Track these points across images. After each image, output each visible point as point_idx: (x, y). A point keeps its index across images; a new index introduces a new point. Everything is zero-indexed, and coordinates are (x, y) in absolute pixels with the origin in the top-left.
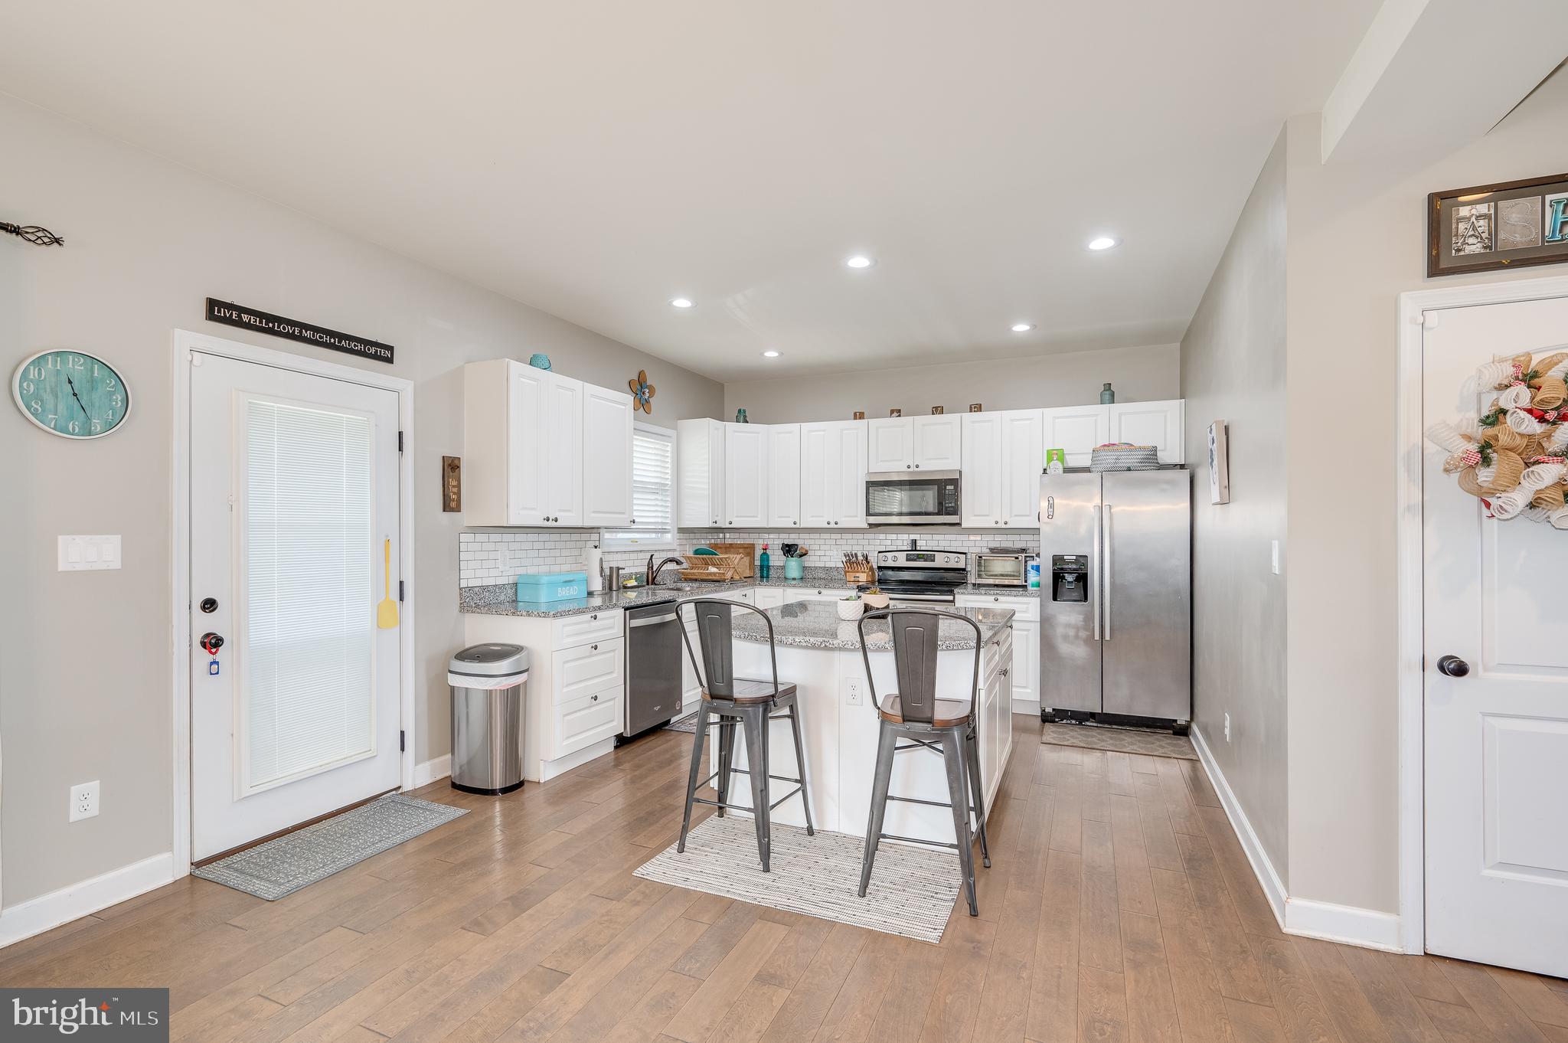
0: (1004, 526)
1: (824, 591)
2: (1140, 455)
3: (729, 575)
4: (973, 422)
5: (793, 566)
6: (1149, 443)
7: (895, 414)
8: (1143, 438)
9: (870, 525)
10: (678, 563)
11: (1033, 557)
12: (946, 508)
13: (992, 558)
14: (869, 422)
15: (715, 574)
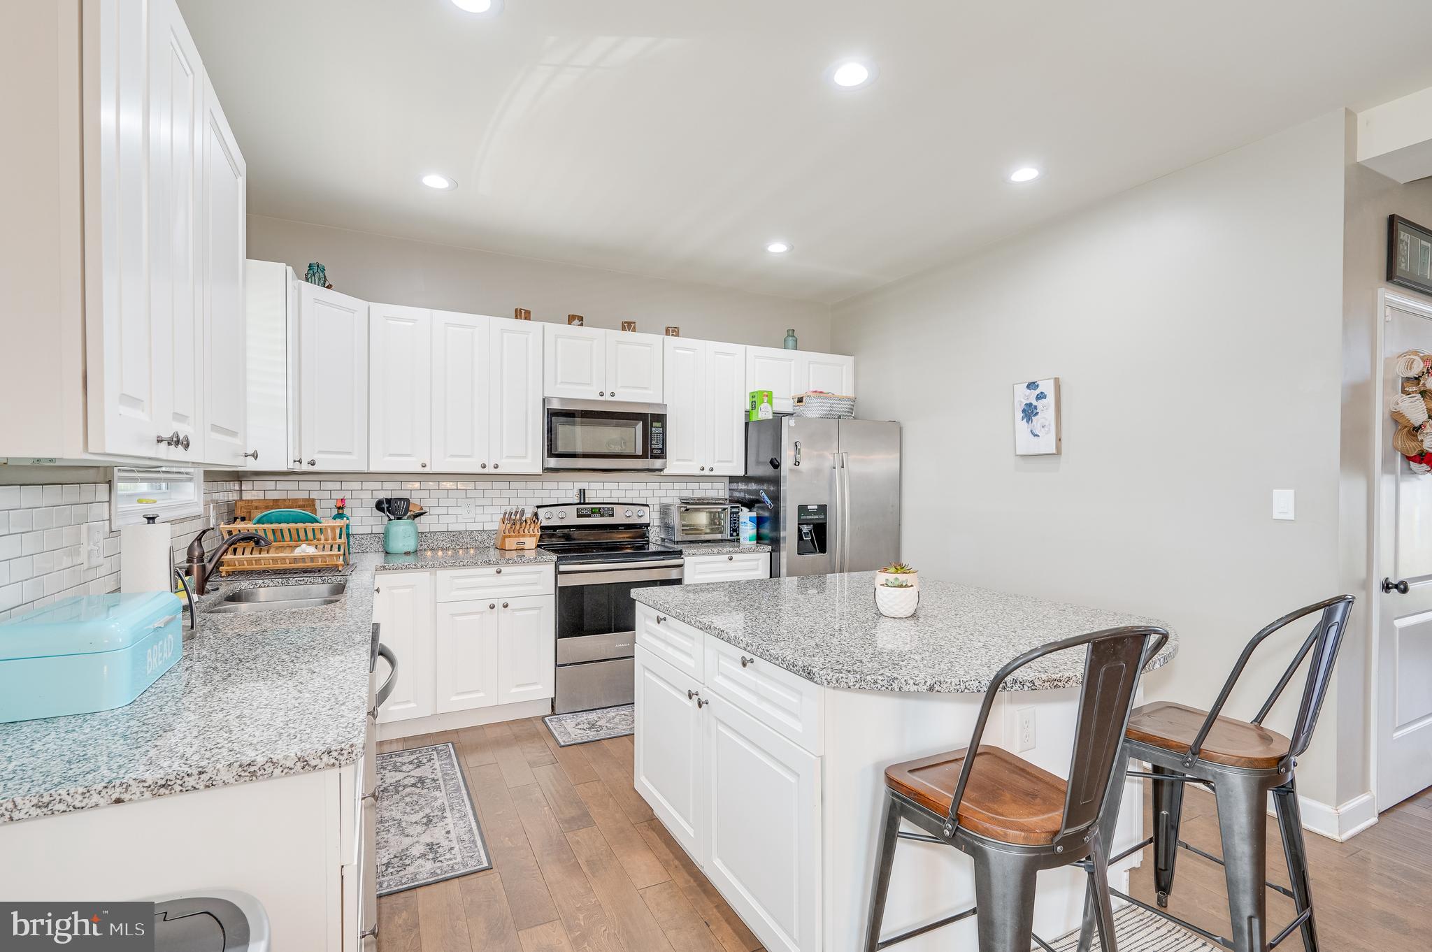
1: (506, 569)
5: (403, 534)
6: (845, 394)
7: (576, 322)
9: (547, 470)
12: (652, 450)
14: (543, 326)
15: (312, 558)
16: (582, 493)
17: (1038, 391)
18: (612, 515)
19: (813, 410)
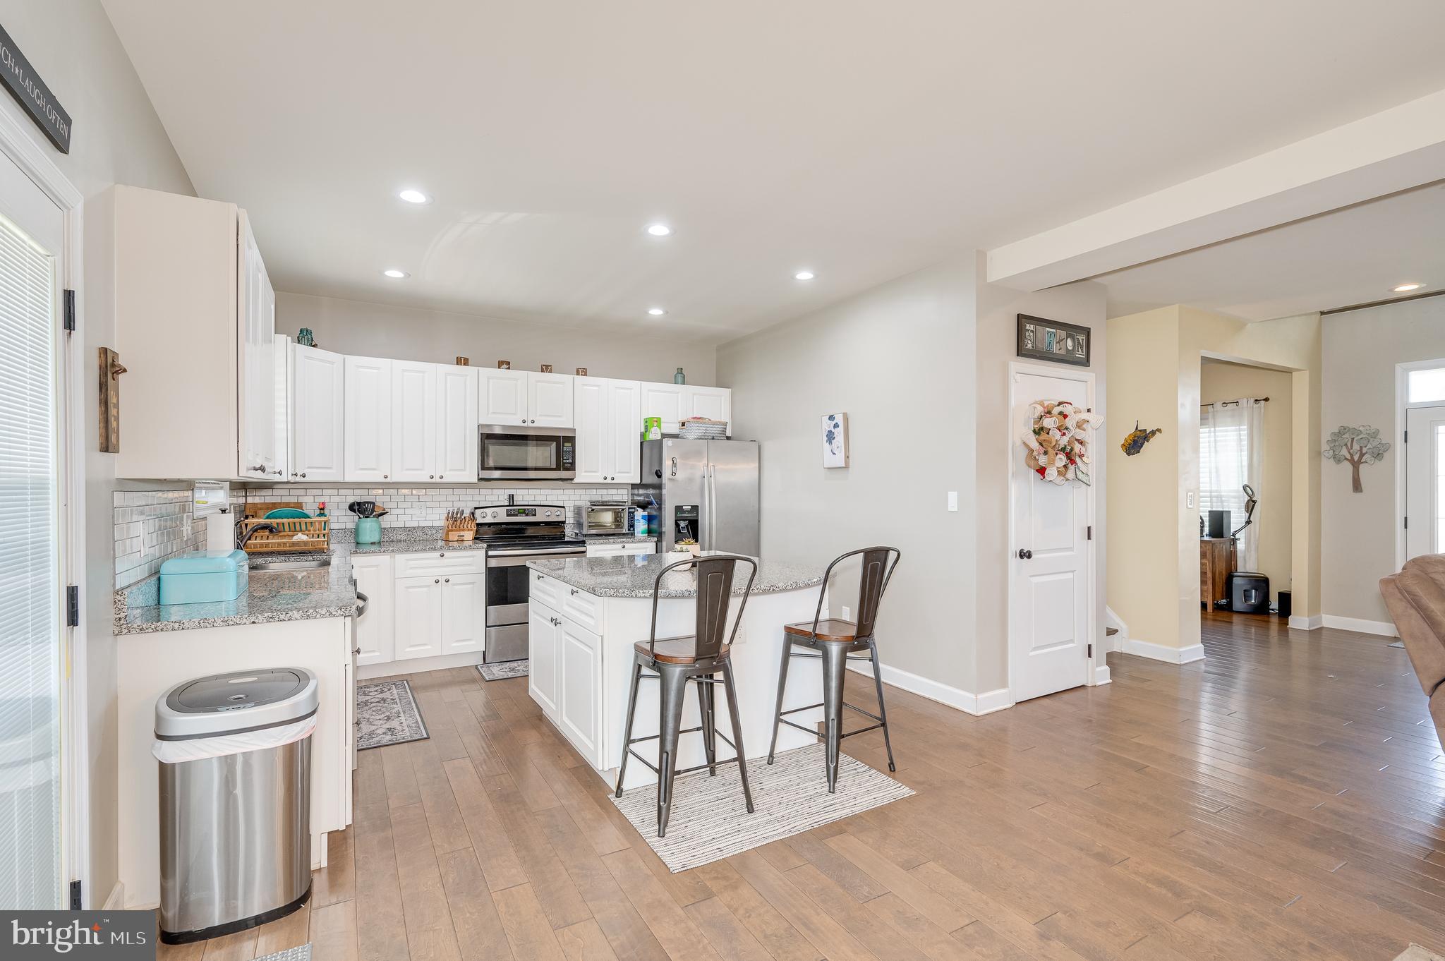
0: (611, 481)
1: (447, 554)
2: (719, 428)
4: (582, 385)
5: (370, 528)
6: (715, 418)
7: (505, 366)
8: (712, 416)
9: (481, 480)
12: (564, 464)
13: (601, 510)
14: (478, 370)
15: (306, 543)
16: (511, 497)
17: (834, 422)
18: (535, 515)
19: (693, 432)
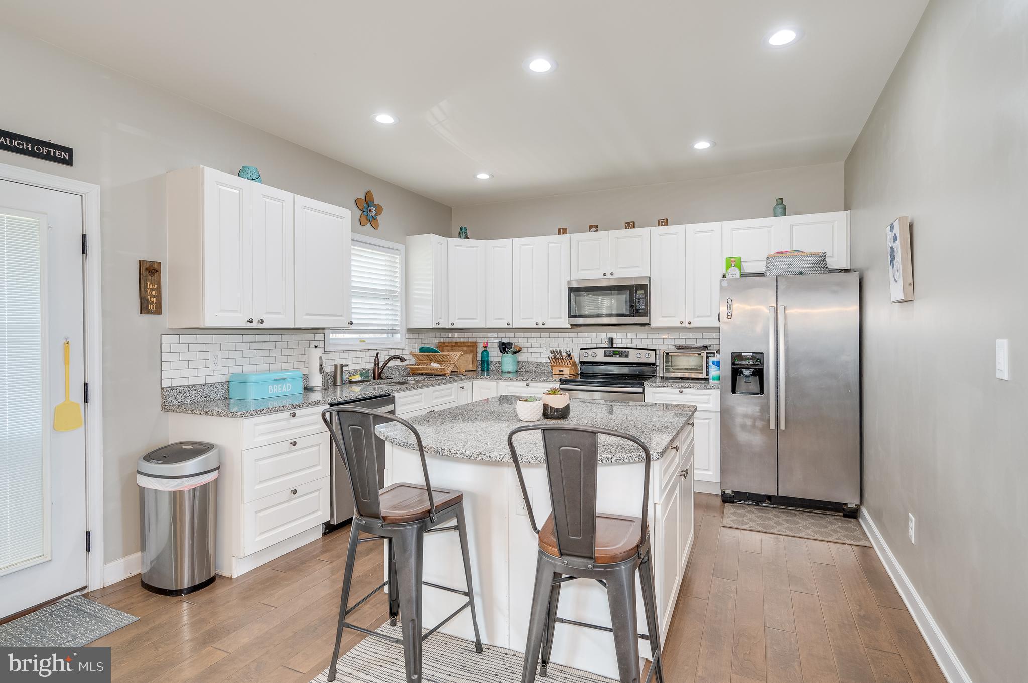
0: (688, 326)
1: (531, 384)
2: (811, 260)
3: (449, 370)
4: (661, 235)
5: (508, 363)
6: (818, 250)
7: (593, 229)
8: (813, 247)
9: (572, 326)
10: (402, 359)
11: (714, 353)
12: (637, 310)
13: (679, 354)
14: (570, 237)
15: (436, 369)
16: (612, 340)
18: (627, 356)
19: (773, 269)
